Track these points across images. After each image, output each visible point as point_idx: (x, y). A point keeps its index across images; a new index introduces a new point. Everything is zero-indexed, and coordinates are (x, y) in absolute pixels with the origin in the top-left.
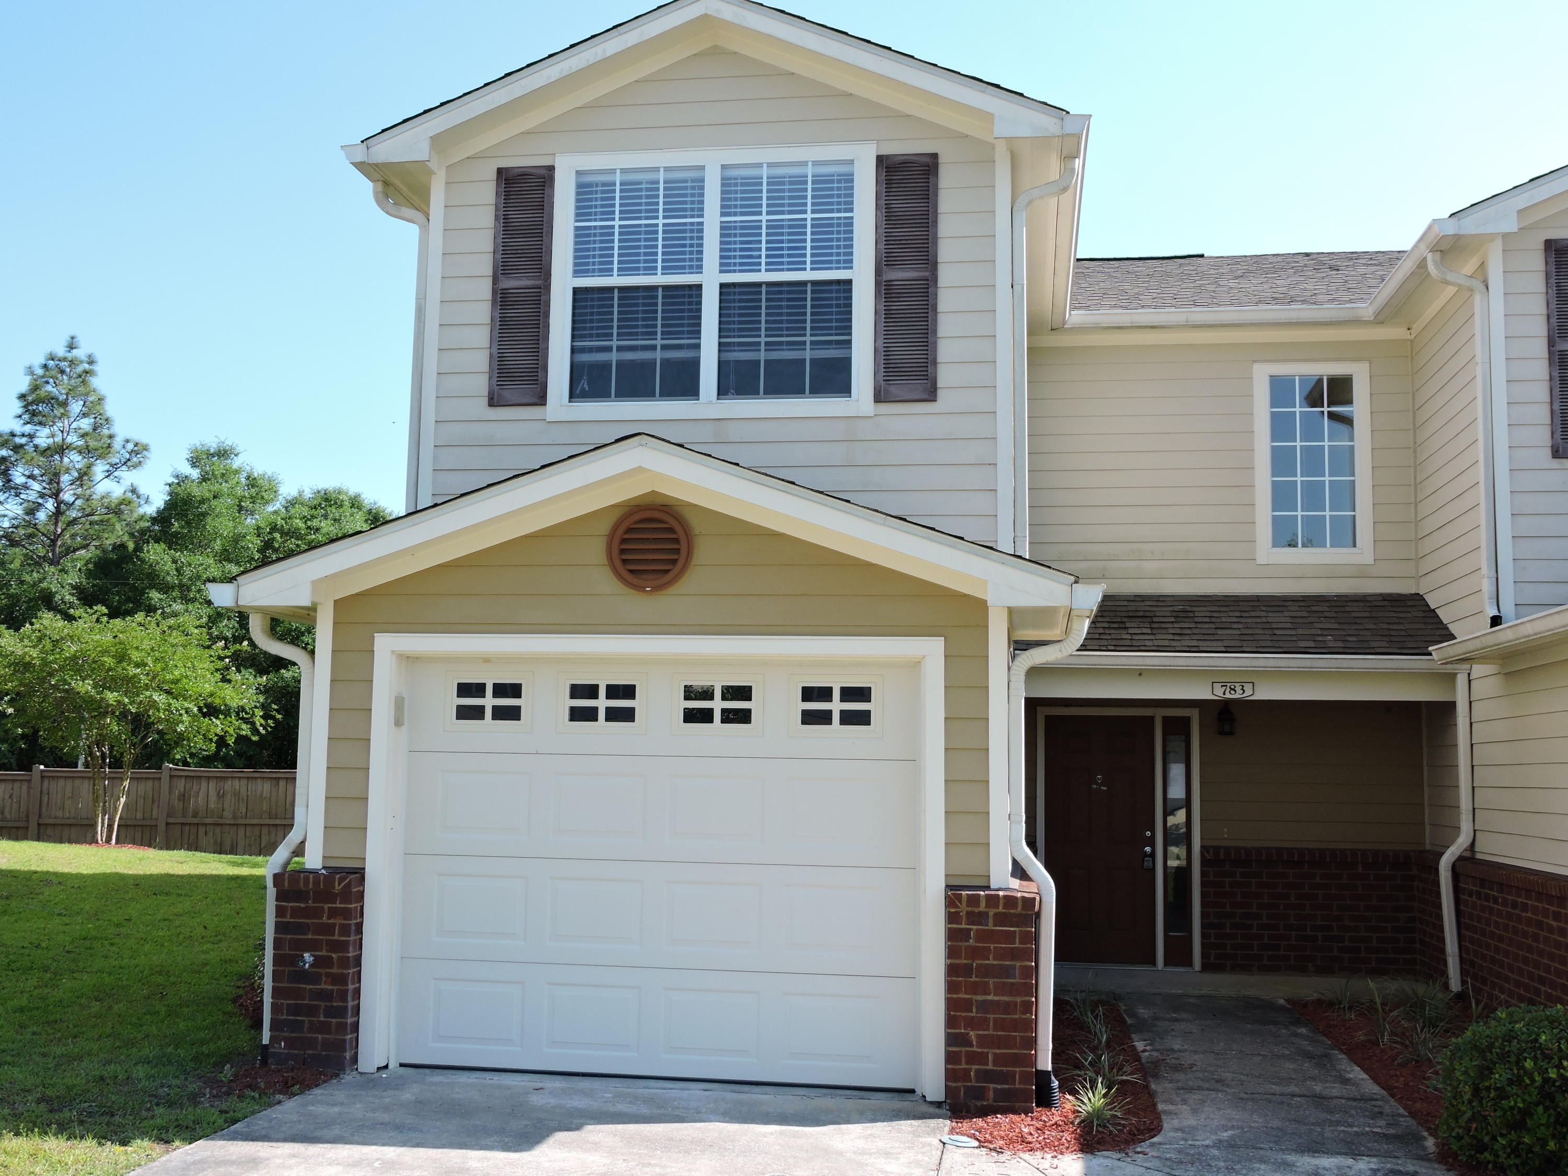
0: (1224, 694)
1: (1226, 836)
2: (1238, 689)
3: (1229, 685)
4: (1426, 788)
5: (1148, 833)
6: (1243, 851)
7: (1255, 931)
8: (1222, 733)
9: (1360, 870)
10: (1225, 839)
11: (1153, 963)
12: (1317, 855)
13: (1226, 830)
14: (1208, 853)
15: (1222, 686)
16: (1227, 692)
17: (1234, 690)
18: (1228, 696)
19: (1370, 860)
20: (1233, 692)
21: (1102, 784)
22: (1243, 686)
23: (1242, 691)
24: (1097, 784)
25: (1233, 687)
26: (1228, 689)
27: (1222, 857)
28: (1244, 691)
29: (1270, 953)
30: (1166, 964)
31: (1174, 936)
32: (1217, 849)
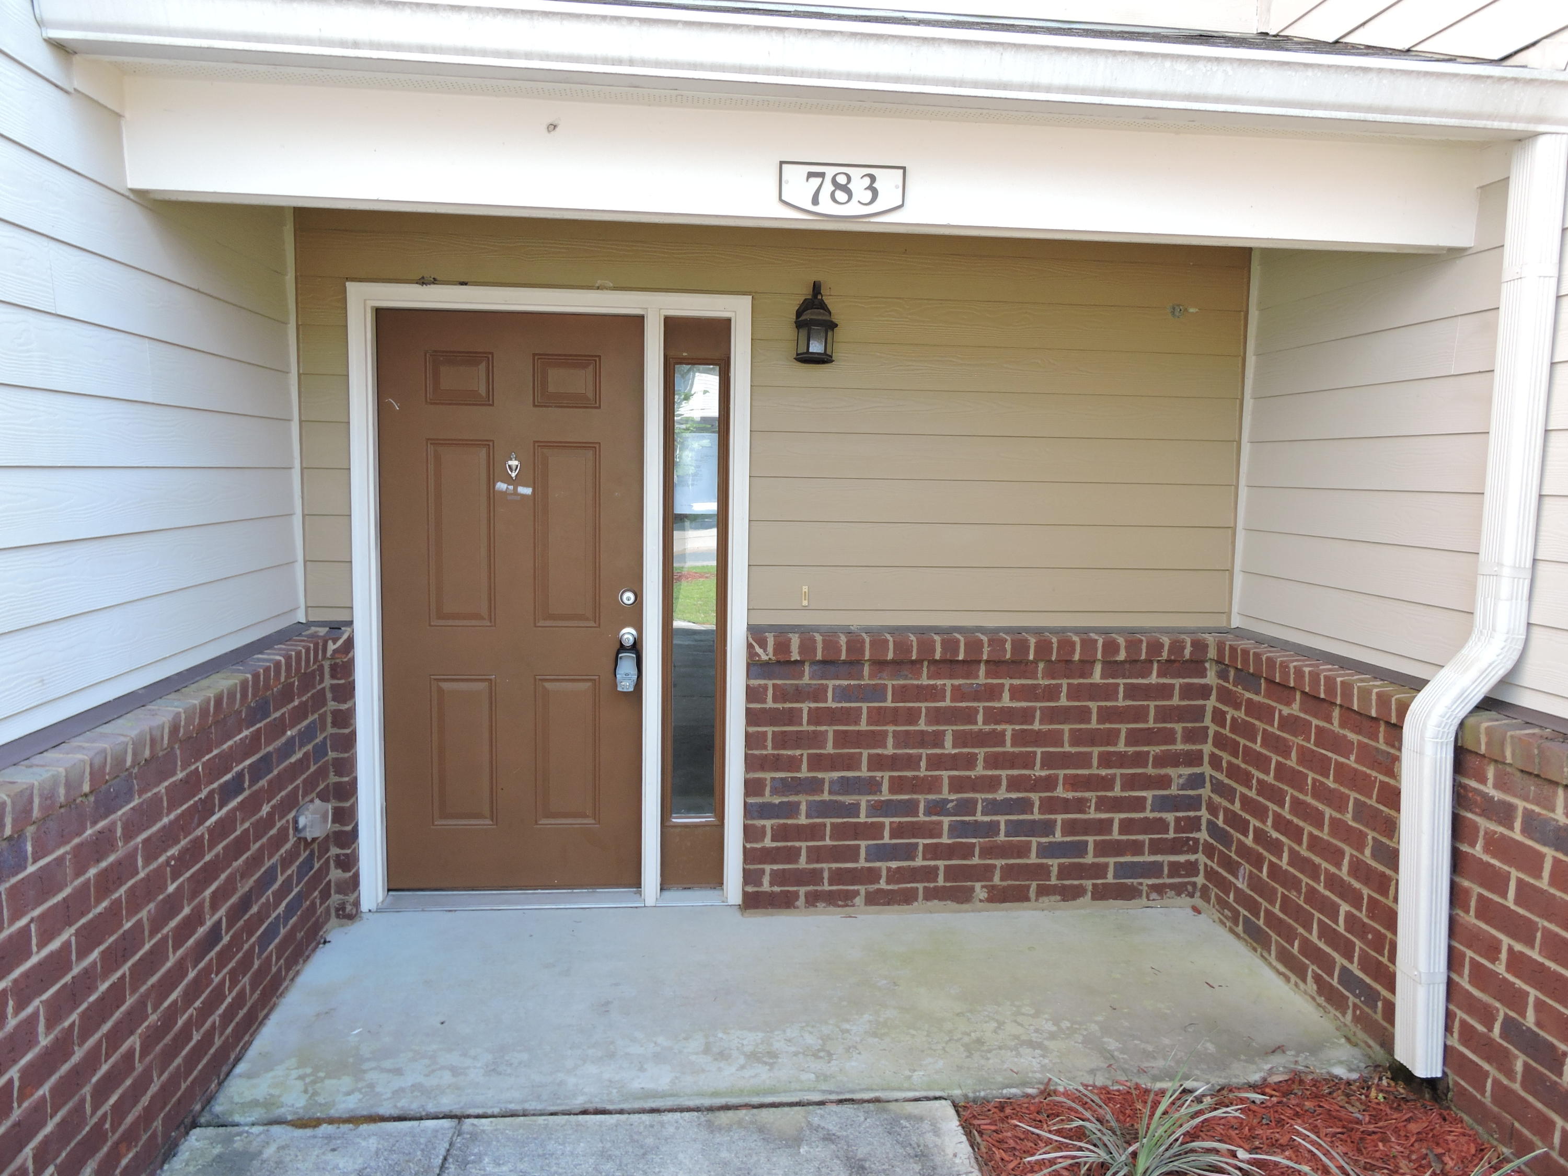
0: (815, 201)
1: (805, 603)
2: (859, 185)
3: (830, 172)
4: (1243, 493)
5: (628, 597)
6: (843, 640)
7: (862, 819)
8: (807, 359)
9: (1097, 677)
10: (805, 609)
11: (636, 882)
12: (1008, 646)
13: (805, 589)
14: (763, 644)
15: (811, 175)
16: (825, 195)
17: (845, 189)
18: (826, 206)
19: (1122, 656)
20: (841, 196)
21: (516, 482)
22: (873, 178)
23: (869, 195)
24: (508, 480)
25: (842, 180)
26: (828, 187)
27: (795, 656)
28: (875, 193)
29: (894, 865)
30: (665, 885)
31: (686, 826)
32: (782, 632)
